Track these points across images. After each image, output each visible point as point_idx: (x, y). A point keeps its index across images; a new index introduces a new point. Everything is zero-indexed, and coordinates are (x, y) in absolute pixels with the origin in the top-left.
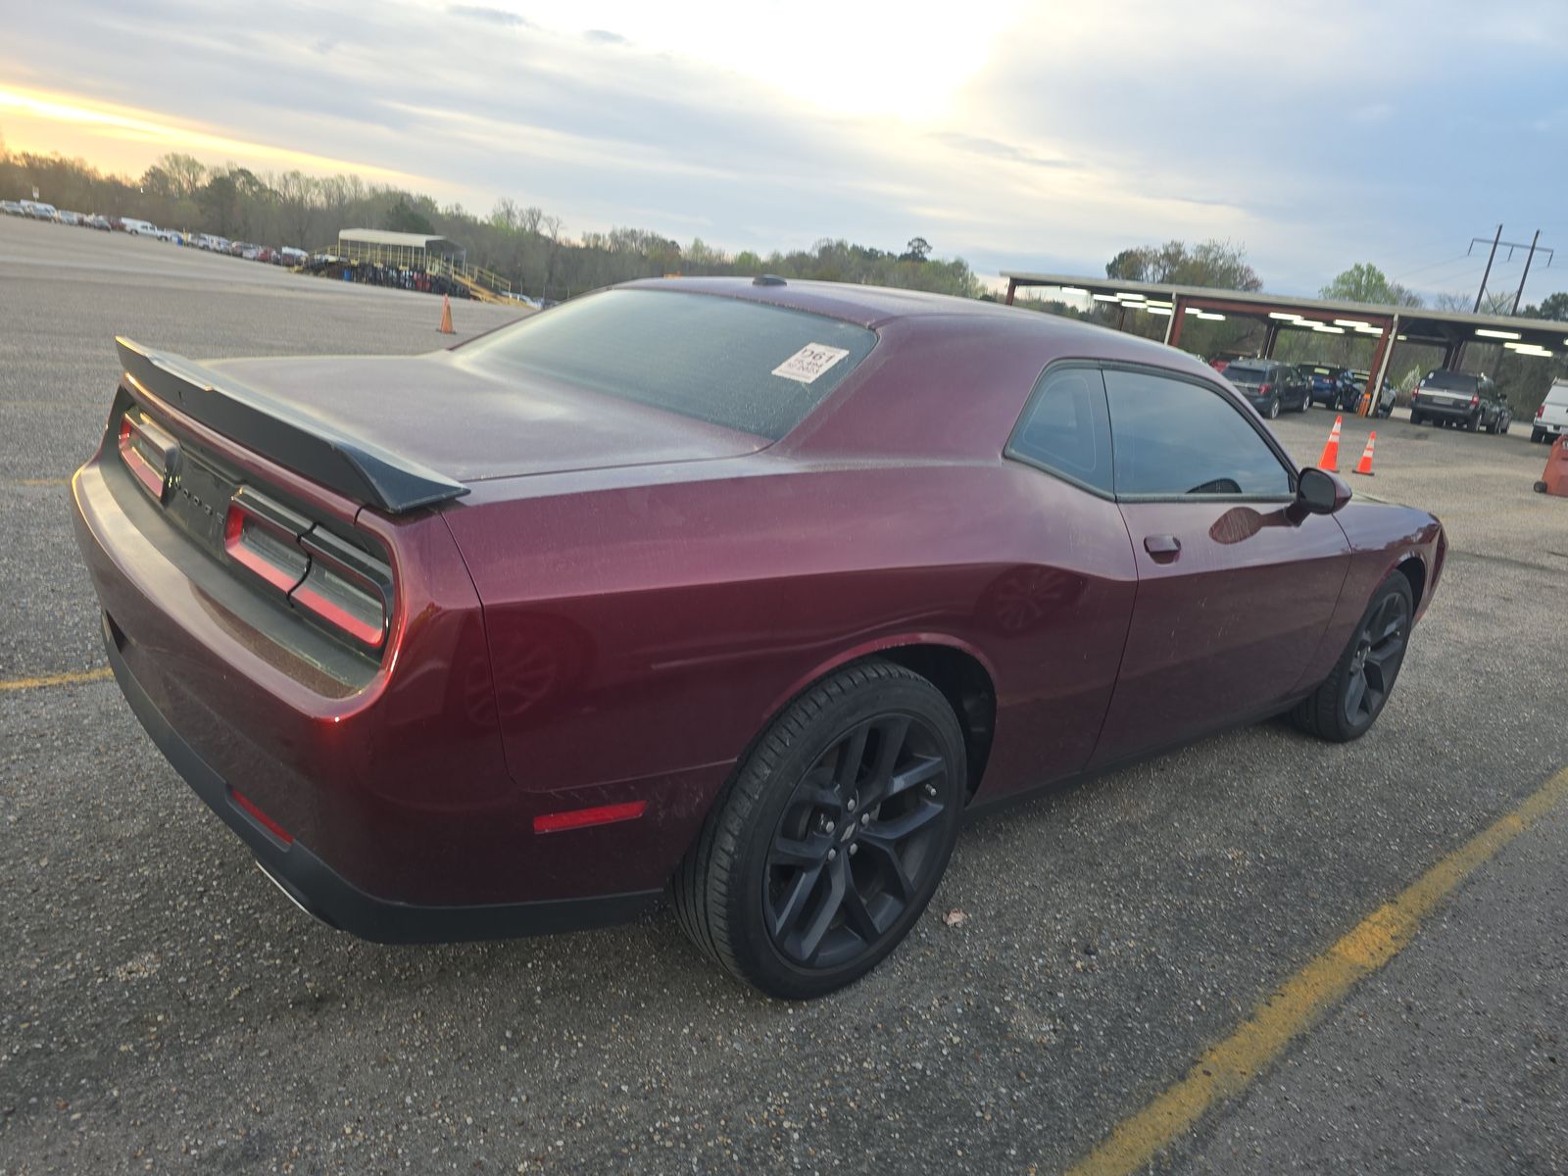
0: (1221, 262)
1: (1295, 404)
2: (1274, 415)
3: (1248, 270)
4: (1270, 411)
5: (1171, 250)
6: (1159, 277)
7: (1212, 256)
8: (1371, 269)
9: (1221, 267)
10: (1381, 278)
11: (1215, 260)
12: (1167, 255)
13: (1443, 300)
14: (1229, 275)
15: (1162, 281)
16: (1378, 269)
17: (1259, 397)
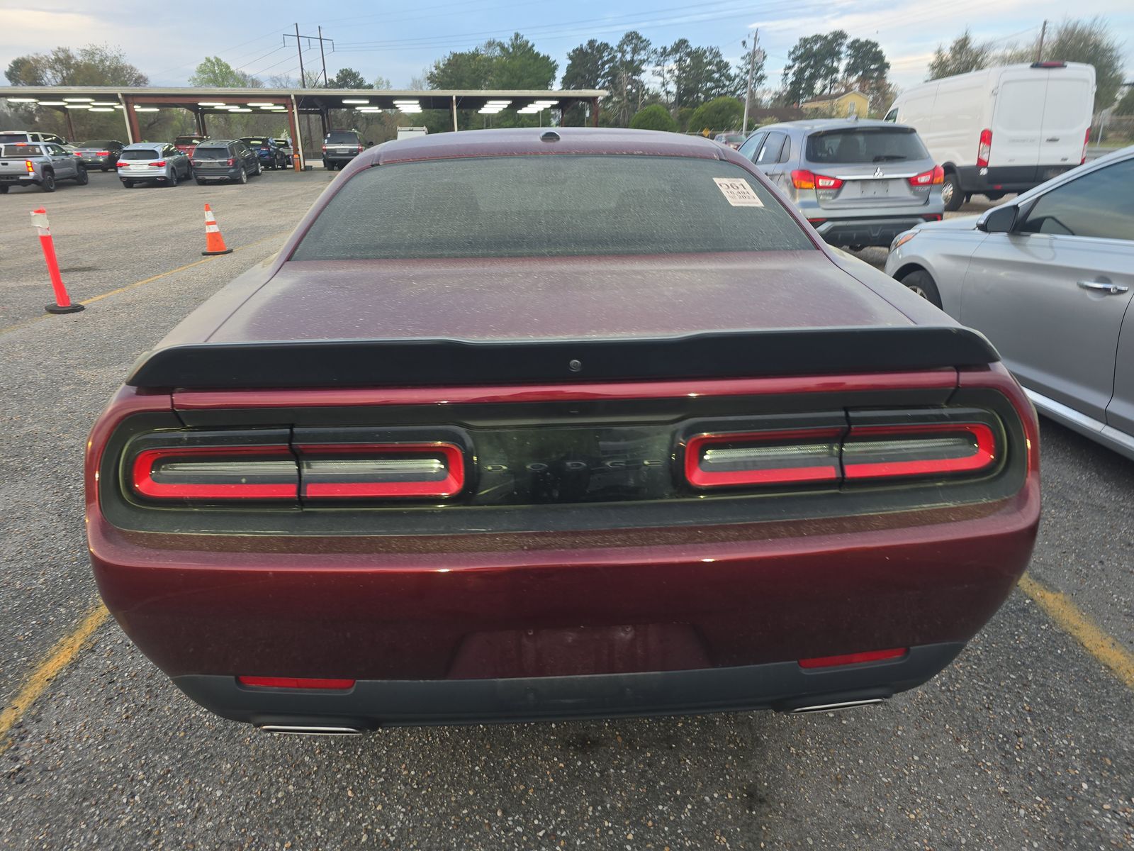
0: (108, 63)
1: (253, 170)
2: (245, 180)
3: (132, 68)
4: (241, 179)
5: (61, 55)
6: (59, 80)
7: (97, 58)
8: (218, 60)
9: (109, 67)
10: (228, 67)
11: (102, 61)
12: (58, 60)
13: (274, 80)
14: (118, 74)
15: (63, 84)
16: (223, 60)
17: (229, 169)
